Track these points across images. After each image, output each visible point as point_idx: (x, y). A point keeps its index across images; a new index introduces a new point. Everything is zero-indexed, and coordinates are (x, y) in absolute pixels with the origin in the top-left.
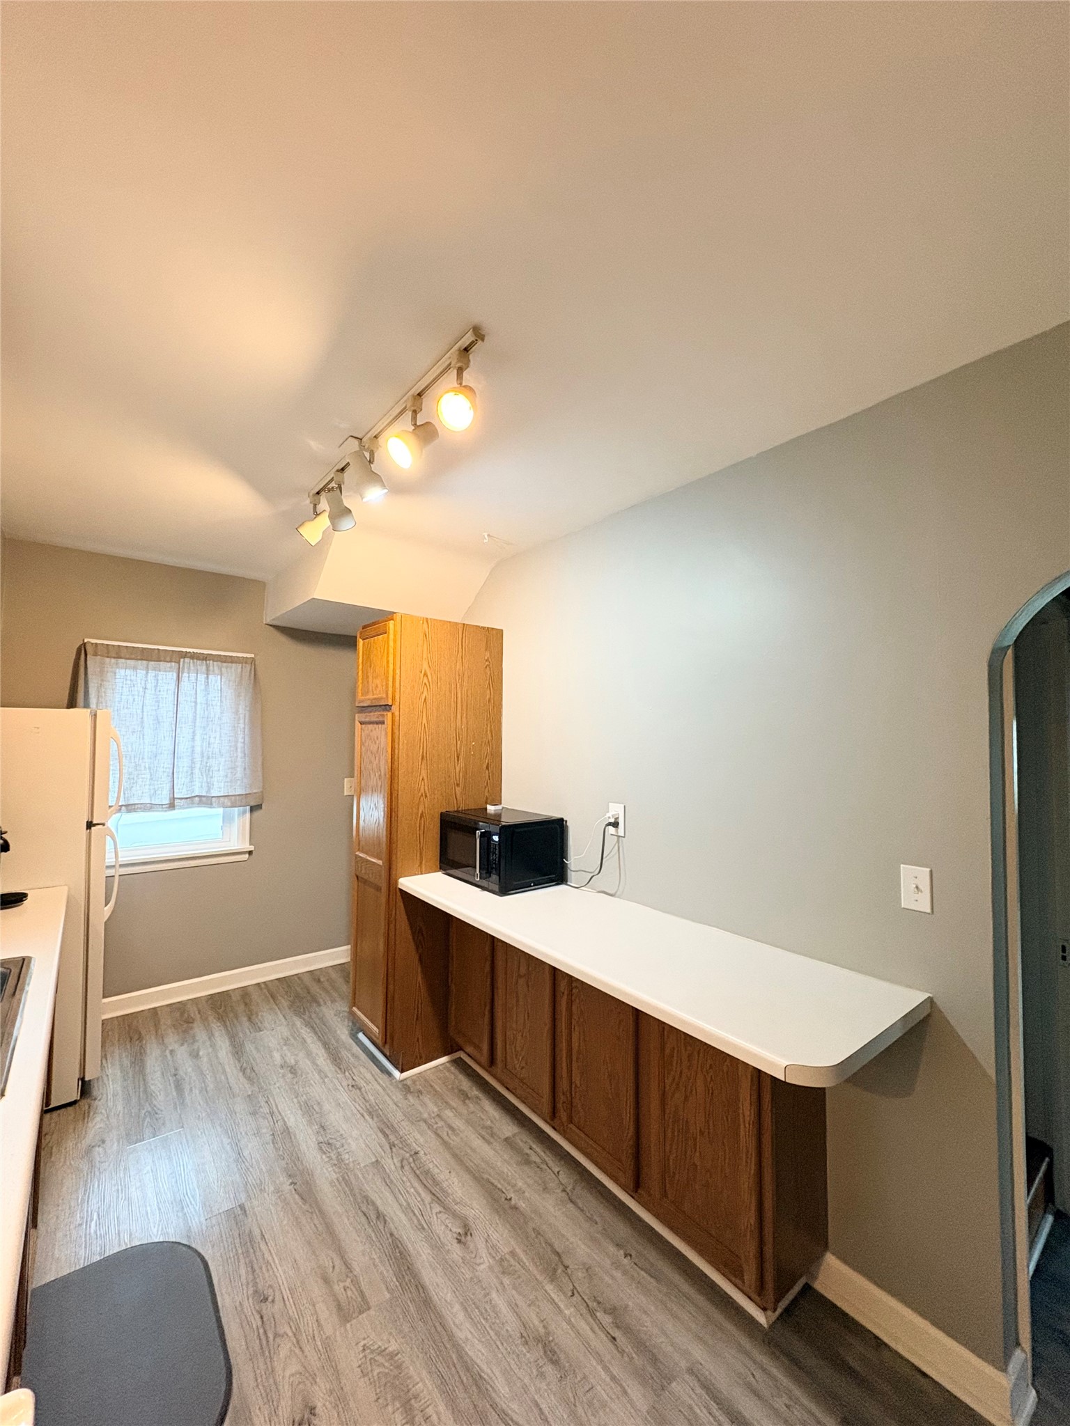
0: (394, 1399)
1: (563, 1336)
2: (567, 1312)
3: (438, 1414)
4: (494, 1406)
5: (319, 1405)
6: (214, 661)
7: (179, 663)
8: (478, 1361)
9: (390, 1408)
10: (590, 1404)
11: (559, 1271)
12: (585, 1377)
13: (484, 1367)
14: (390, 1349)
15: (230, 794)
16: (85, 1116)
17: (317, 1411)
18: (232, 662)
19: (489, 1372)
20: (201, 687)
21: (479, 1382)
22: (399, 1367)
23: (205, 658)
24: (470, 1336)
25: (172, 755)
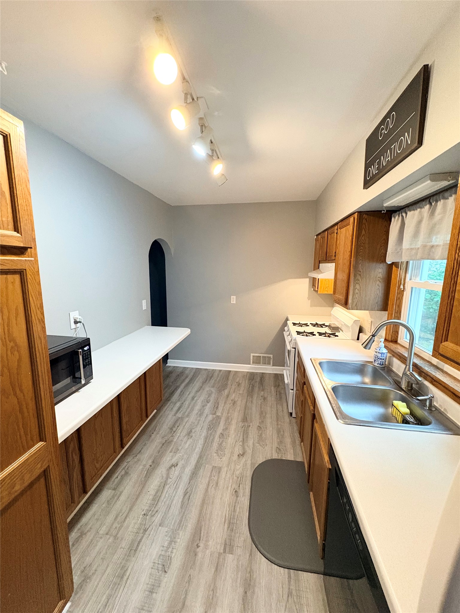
1: (184, 433)
2: (178, 435)
4: (207, 434)
8: (203, 441)
9: (224, 446)
10: (194, 424)
11: (168, 442)
12: (190, 427)
14: (216, 455)
19: (203, 438)
24: (199, 445)
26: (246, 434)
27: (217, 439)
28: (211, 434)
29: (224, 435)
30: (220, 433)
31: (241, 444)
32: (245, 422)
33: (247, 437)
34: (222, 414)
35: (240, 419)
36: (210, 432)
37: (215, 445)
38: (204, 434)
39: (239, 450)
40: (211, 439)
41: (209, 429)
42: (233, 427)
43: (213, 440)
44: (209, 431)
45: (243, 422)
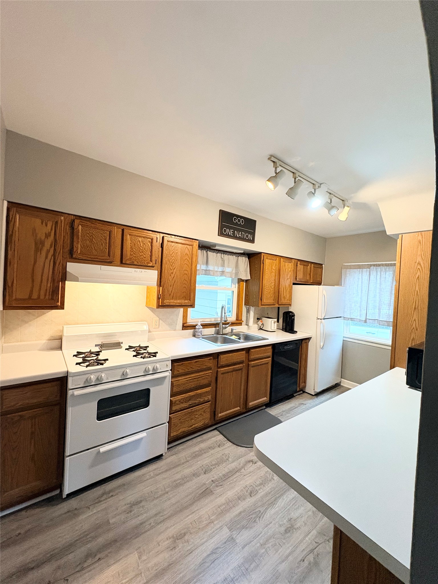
0: (262, 481)
1: (297, 536)
2: (307, 539)
3: (261, 492)
4: (267, 509)
5: (257, 464)
6: (383, 266)
7: (370, 268)
8: (278, 503)
9: (260, 480)
10: (276, 545)
11: (326, 538)
12: (284, 543)
13: (277, 505)
14: (274, 478)
15: (387, 320)
16: (311, 399)
17: (255, 464)
18: (391, 266)
19: (276, 507)
20: (378, 277)
21: (272, 504)
22: (270, 480)
23: (379, 265)
24: (285, 500)
25: (366, 303)
26: (226, 477)
27: (261, 493)
28: (262, 506)
29: (249, 491)
30: (251, 498)
31: (243, 470)
32: (211, 490)
33: (230, 472)
34: (221, 528)
35: (212, 497)
36: (262, 509)
37: (268, 487)
38: (272, 511)
39: (250, 467)
40: (268, 498)
41: (260, 515)
42: (230, 494)
43: (267, 495)
44: (262, 511)
45: (212, 491)
